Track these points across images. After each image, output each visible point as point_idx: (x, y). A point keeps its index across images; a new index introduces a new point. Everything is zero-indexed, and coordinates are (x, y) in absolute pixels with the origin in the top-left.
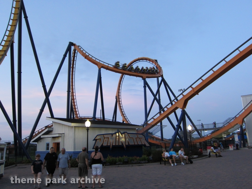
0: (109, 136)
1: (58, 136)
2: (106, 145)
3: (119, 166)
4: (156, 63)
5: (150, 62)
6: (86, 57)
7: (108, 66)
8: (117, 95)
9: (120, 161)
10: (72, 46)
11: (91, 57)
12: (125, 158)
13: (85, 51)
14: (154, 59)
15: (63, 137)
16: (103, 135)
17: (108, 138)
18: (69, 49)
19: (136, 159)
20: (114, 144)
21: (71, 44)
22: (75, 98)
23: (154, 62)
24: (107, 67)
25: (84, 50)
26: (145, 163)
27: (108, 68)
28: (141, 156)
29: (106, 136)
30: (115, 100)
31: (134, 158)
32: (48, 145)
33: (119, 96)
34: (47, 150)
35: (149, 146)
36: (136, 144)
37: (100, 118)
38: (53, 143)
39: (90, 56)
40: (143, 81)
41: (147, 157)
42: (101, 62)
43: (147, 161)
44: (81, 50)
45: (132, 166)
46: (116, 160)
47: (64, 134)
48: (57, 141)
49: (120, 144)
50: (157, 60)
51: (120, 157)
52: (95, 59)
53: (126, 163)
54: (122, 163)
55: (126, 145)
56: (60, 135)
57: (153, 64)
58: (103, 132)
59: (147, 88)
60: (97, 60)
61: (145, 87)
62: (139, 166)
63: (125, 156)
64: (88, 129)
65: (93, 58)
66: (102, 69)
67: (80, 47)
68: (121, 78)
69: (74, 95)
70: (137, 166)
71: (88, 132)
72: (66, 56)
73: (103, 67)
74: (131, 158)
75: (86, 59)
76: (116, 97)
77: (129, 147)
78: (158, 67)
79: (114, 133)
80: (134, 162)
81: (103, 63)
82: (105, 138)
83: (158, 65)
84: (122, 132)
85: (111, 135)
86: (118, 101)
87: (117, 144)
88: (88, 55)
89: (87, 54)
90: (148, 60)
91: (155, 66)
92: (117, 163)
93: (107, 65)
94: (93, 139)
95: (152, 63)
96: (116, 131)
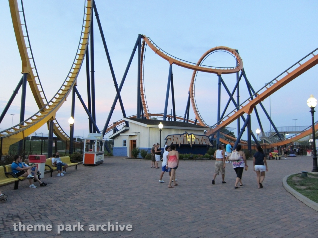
0: (179, 137)
1: (135, 135)
2: (175, 144)
3: (185, 160)
4: (236, 54)
5: (230, 52)
6: (157, 52)
7: (180, 62)
8: (191, 90)
9: (186, 157)
10: (142, 38)
11: (162, 51)
12: (191, 155)
13: (156, 45)
14: (234, 49)
15: (139, 136)
16: (173, 135)
17: (177, 138)
18: (138, 42)
19: (200, 156)
20: (182, 143)
21: (141, 36)
22: (144, 93)
23: (233, 52)
24: (178, 63)
25: (154, 43)
26: (207, 159)
27: (180, 64)
28: (204, 154)
29: (175, 136)
30: (188, 95)
31: (198, 155)
32: (125, 142)
33: (192, 90)
34: (124, 146)
35: (212, 146)
36: (201, 144)
37: (171, 115)
38: (130, 140)
39: (160, 50)
40: (218, 77)
41: (209, 155)
42: (172, 57)
43: (209, 158)
44: (151, 44)
45: (196, 161)
46: (183, 156)
47: (140, 133)
48: (133, 139)
49: (187, 143)
50: (237, 50)
51: (186, 154)
52: (166, 54)
53: (191, 159)
54: (187, 158)
55: (192, 145)
56: (136, 134)
57: (233, 54)
58: (174, 132)
59: (222, 86)
60: (168, 55)
61: (219, 84)
62: (201, 161)
63: (191, 153)
64: (161, 130)
65: (164, 53)
66: (174, 65)
67: (150, 40)
68: (195, 73)
69: (144, 90)
70: (200, 161)
71: (161, 132)
72: (136, 50)
73: (174, 63)
74: (195, 155)
75: (156, 54)
76: (189, 92)
77: (195, 146)
78: (238, 59)
79: (182, 134)
80: (198, 159)
81: (174, 58)
82: (174, 138)
83: (238, 56)
84: (189, 134)
85: (180, 136)
86: (191, 96)
87: (185, 143)
88: (159, 49)
89: (157, 48)
90: (227, 50)
91: (235, 57)
92: (184, 159)
93: (179, 60)
94: (165, 138)
95: (231, 53)
96: (185, 133)
